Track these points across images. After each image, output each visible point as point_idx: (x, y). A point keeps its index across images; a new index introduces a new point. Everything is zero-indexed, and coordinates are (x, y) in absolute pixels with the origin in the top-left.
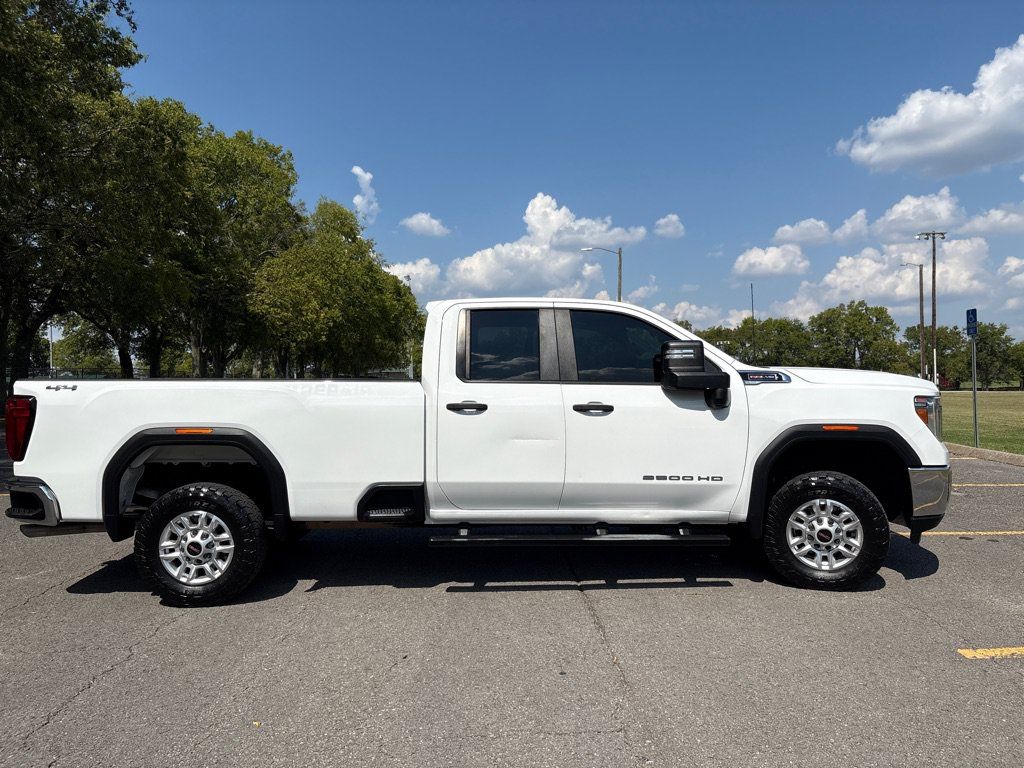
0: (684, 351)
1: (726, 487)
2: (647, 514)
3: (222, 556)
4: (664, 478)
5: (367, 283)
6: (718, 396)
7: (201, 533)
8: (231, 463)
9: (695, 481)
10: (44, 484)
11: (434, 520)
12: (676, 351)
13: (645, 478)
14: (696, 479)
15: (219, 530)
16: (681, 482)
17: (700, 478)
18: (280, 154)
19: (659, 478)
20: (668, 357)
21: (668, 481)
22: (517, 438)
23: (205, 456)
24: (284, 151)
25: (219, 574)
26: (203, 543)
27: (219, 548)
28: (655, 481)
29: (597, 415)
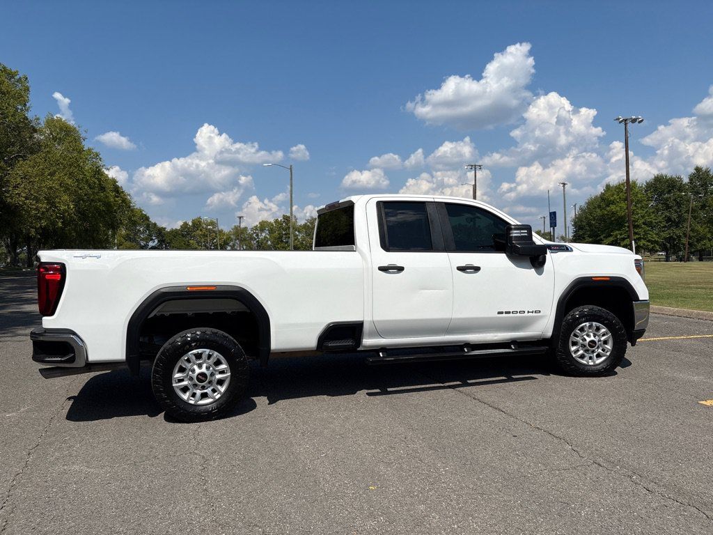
0: (522, 231)
1: (542, 317)
2: (496, 336)
3: (221, 382)
4: (509, 313)
5: (95, 183)
6: (541, 260)
7: (204, 366)
8: (211, 312)
9: (526, 314)
10: (74, 333)
11: (365, 347)
12: (515, 232)
13: (499, 313)
14: (526, 312)
15: (218, 363)
16: (518, 314)
17: (528, 312)
18: (17, 77)
19: (507, 313)
20: (511, 235)
21: (511, 315)
22: (423, 289)
23: (189, 308)
24: (21, 75)
25: (219, 396)
26: (208, 373)
27: (219, 376)
28: (504, 315)
29: (471, 273)
